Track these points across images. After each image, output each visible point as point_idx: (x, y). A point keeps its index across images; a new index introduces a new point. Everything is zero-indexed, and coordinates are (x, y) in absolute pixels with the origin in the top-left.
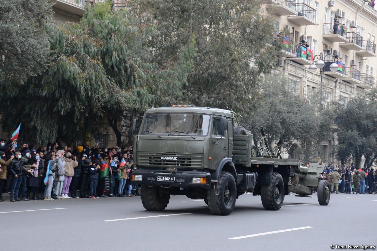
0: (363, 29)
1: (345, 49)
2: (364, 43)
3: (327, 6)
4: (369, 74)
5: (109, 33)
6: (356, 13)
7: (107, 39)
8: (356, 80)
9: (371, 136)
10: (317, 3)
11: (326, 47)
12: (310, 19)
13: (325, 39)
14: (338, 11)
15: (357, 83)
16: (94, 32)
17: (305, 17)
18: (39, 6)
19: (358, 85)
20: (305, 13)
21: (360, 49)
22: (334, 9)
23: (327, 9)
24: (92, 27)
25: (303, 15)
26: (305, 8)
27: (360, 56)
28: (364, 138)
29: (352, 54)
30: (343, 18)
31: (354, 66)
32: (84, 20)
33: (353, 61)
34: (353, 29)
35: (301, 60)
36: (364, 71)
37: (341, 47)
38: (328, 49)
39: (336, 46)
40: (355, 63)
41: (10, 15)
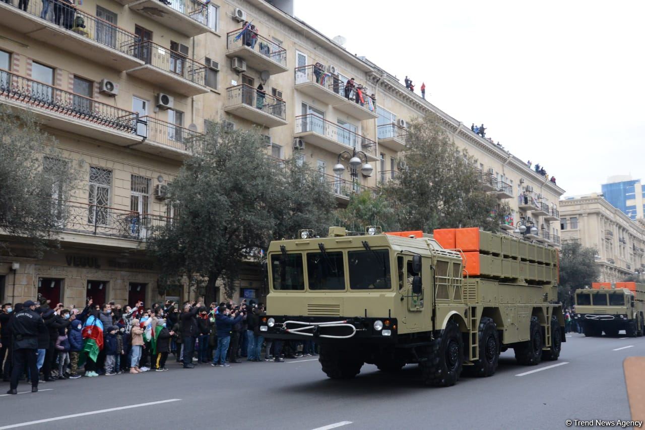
0: (547, 200)
1: (536, 215)
2: (550, 210)
3: (519, 183)
4: (555, 234)
5: (372, 215)
6: (541, 188)
7: (371, 220)
8: (546, 240)
9: (567, 285)
10: (511, 181)
11: (522, 215)
12: (507, 192)
13: (520, 208)
14: (528, 186)
15: (548, 242)
16: (360, 215)
17: (505, 193)
18: (328, 199)
19: (548, 243)
20: (504, 189)
21: (547, 215)
22: (525, 185)
23: (519, 185)
24: (358, 210)
25: (502, 190)
26: (504, 185)
27: (547, 221)
28: (561, 287)
29: (541, 219)
30: (532, 192)
31: (543, 228)
32: (349, 207)
33: (543, 225)
34: (540, 200)
35: (505, 226)
36: (551, 232)
37: (533, 214)
38: (523, 216)
39: (529, 213)
40: (545, 226)
41: (310, 208)
